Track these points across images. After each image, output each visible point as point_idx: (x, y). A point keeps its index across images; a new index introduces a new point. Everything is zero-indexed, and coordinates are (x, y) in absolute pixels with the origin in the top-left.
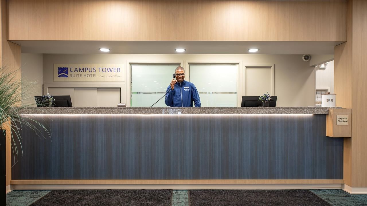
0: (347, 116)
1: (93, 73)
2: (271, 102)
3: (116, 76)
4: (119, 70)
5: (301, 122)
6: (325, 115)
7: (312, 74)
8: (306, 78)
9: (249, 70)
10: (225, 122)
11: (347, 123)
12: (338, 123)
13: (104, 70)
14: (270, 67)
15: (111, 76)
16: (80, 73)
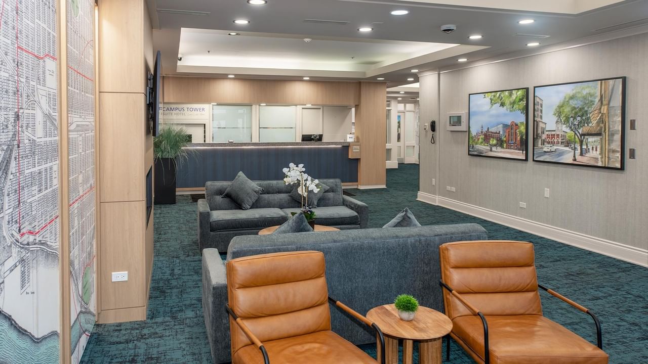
0: (358, 147)
1: (182, 112)
2: (320, 138)
3: (201, 114)
4: (203, 109)
5: (335, 150)
6: (348, 146)
7: (350, 113)
8: (345, 117)
9: (304, 110)
10: (293, 150)
11: (358, 151)
12: (354, 151)
13: (191, 110)
14: (320, 108)
15: (197, 115)
16: (171, 112)
